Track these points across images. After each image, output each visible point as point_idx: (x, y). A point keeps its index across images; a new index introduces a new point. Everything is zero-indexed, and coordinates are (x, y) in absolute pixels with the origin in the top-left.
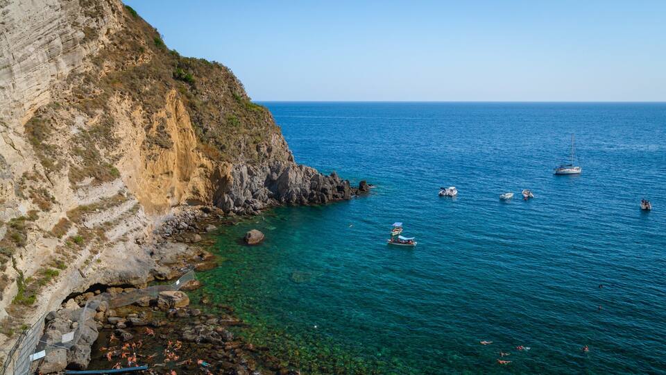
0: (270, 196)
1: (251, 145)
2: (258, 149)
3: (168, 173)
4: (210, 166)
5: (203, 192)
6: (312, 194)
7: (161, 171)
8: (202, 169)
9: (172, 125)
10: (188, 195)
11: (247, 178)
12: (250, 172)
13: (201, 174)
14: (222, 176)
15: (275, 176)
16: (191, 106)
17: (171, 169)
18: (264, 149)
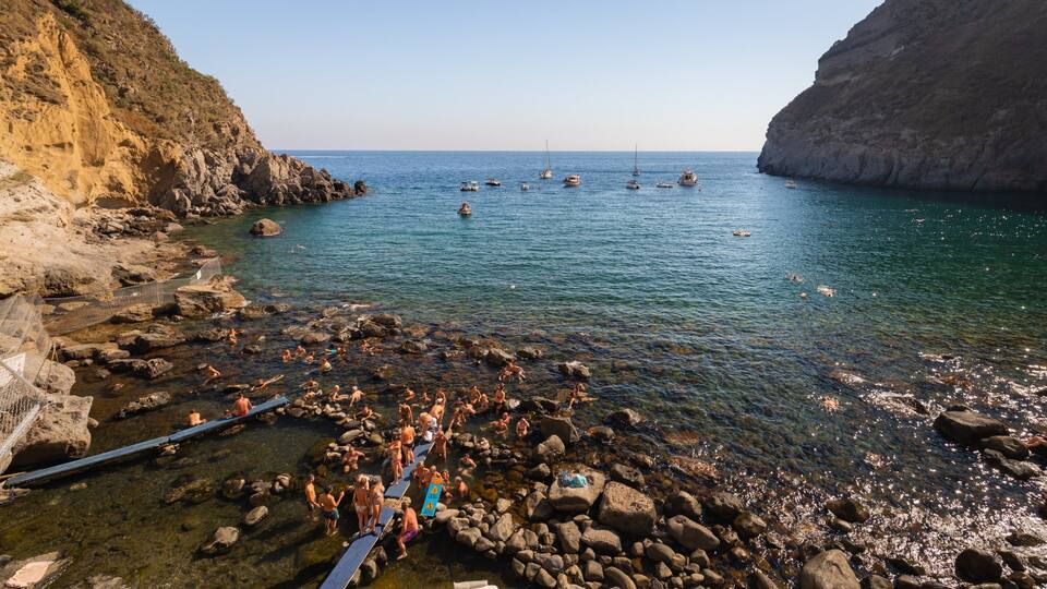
0: (243, 197)
1: (205, 123)
2: (217, 128)
3: (61, 146)
4: (140, 145)
5: (128, 185)
6: (305, 192)
7: (45, 139)
8: (126, 150)
9: (54, 67)
10: (100, 191)
11: (204, 168)
12: (208, 160)
13: (124, 157)
14: (166, 160)
15: (247, 169)
16: (90, 51)
17: (68, 138)
18: (226, 131)
